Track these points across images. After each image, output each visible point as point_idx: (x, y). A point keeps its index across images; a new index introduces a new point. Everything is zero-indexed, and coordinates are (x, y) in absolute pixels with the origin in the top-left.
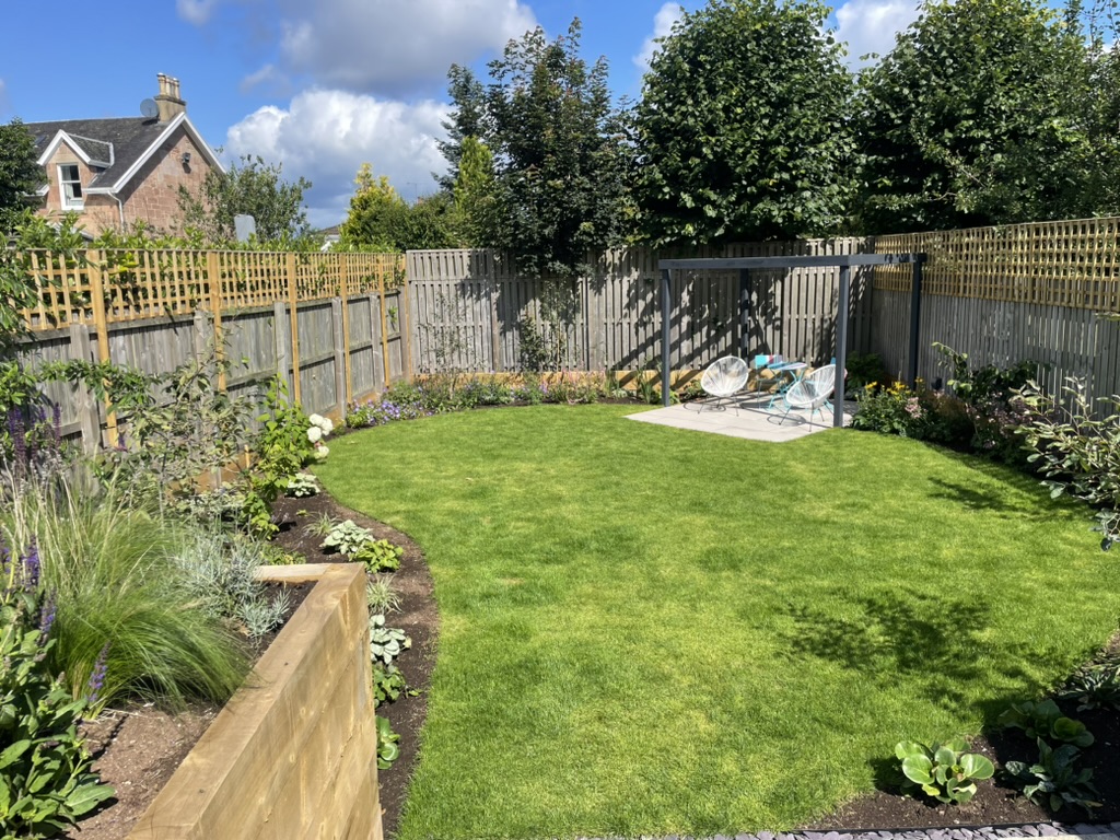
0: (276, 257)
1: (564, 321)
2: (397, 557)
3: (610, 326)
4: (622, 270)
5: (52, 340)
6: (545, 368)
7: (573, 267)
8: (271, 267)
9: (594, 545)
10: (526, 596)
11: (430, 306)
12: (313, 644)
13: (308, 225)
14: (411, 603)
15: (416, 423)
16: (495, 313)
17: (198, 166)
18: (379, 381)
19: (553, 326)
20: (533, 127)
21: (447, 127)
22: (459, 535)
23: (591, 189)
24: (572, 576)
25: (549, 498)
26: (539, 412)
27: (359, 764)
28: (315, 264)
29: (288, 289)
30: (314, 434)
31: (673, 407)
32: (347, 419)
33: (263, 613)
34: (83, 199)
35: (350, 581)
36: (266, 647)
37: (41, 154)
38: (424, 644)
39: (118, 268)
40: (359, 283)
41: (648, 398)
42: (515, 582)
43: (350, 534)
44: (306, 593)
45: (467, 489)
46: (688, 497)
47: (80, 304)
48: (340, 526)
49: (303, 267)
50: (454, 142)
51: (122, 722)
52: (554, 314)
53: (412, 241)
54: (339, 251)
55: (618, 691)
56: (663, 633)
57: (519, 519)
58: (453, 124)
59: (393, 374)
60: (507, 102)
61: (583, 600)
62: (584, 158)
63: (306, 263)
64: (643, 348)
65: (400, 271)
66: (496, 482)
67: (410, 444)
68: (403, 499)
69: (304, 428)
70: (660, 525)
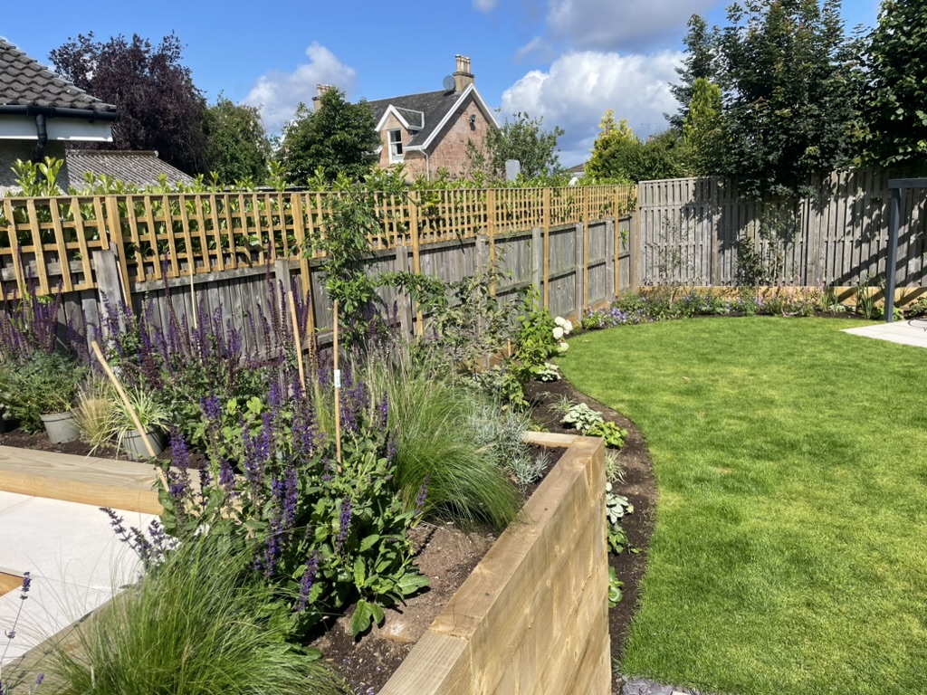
0: (536, 192)
1: (783, 240)
2: (622, 437)
3: (831, 244)
4: (845, 190)
5: (385, 257)
6: (761, 283)
7: (796, 189)
8: (531, 200)
9: (806, 448)
10: (737, 485)
11: (657, 228)
12: (566, 497)
13: (559, 165)
14: (633, 477)
15: (639, 328)
16: (715, 234)
17: (481, 125)
18: (610, 291)
19: (771, 245)
20: (764, 63)
21: (680, 71)
22: (675, 425)
23: (819, 115)
24: (782, 474)
25: (761, 401)
26: (753, 323)
27: (595, 599)
28: (564, 195)
29: (543, 217)
30: (558, 333)
31: (895, 323)
32: (582, 322)
33: (528, 467)
34: (403, 155)
35: (593, 451)
36: (530, 494)
37: (377, 123)
38: (644, 512)
39: (428, 204)
40: (598, 211)
41: (869, 313)
42: (726, 471)
43: (584, 414)
44: (559, 457)
45: (683, 387)
46: (910, 411)
47: (403, 232)
48: (576, 407)
49: (555, 199)
50: (685, 85)
51: (433, 532)
52: (774, 233)
53: (644, 174)
54: (583, 185)
55: (828, 584)
56: (878, 539)
57: (731, 417)
58: (685, 68)
59: (622, 286)
60: (740, 42)
61: (794, 496)
62: (813, 86)
63: (558, 195)
64: (866, 265)
65: (633, 199)
66: (710, 383)
67: (634, 345)
68: (628, 390)
69: (550, 328)
70: (878, 436)
